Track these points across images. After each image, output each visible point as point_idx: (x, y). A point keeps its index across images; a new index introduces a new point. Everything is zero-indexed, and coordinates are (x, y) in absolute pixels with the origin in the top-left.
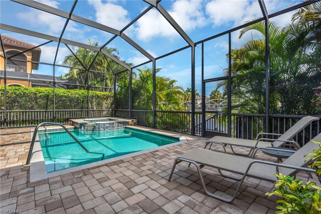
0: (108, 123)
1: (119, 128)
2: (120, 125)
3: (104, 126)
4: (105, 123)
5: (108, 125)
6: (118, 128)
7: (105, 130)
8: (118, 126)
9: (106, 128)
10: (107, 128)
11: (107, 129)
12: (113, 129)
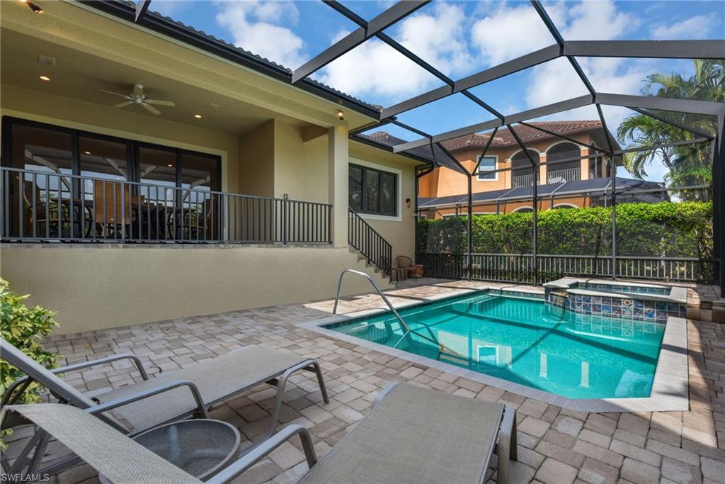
0: (599, 297)
1: (642, 320)
2: (645, 309)
3: (588, 301)
4: (590, 296)
5: (600, 303)
6: (638, 319)
7: (590, 313)
8: (636, 311)
9: (591, 308)
10: (595, 310)
11: (597, 313)
12: (616, 316)
